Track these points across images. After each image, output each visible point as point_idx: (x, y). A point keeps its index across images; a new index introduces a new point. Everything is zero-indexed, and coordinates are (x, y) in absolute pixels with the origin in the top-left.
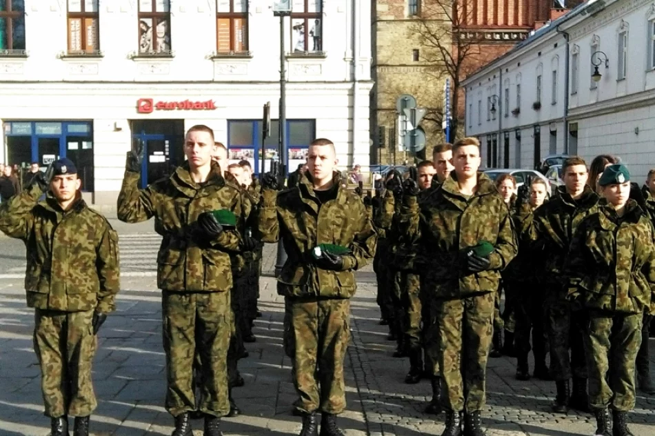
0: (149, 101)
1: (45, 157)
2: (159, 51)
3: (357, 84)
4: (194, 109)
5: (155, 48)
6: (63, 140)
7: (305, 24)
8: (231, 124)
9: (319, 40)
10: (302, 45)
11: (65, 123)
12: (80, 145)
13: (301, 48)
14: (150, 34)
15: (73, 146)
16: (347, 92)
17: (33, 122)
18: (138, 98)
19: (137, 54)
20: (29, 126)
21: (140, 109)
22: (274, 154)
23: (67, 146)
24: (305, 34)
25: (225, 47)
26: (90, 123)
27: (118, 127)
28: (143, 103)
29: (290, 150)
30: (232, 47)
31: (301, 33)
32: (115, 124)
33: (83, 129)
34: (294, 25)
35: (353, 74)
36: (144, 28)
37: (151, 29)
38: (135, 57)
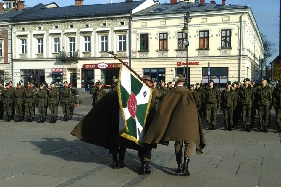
0: (180, 63)
1: (153, 78)
2: (183, 48)
3: (241, 56)
4: (193, 65)
5: (182, 48)
6: (157, 74)
7: (226, 39)
8: (203, 69)
9: (230, 44)
10: (225, 45)
11: (158, 69)
12: (162, 75)
13: (224, 46)
14: (181, 44)
15: (160, 75)
16: (238, 59)
17: (150, 69)
18: (177, 62)
19: (177, 49)
20: (149, 70)
21: (178, 65)
22: (216, 77)
23: (159, 75)
24: (226, 42)
25: (202, 47)
26: (164, 69)
27: (172, 70)
28: (179, 63)
29: (220, 76)
30: (204, 46)
31: (225, 42)
32: (171, 69)
33: (163, 70)
34: (222, 39)
35: (240, 53)
36: (180, 42)
37: (181, 43)
38: (177, 50)
